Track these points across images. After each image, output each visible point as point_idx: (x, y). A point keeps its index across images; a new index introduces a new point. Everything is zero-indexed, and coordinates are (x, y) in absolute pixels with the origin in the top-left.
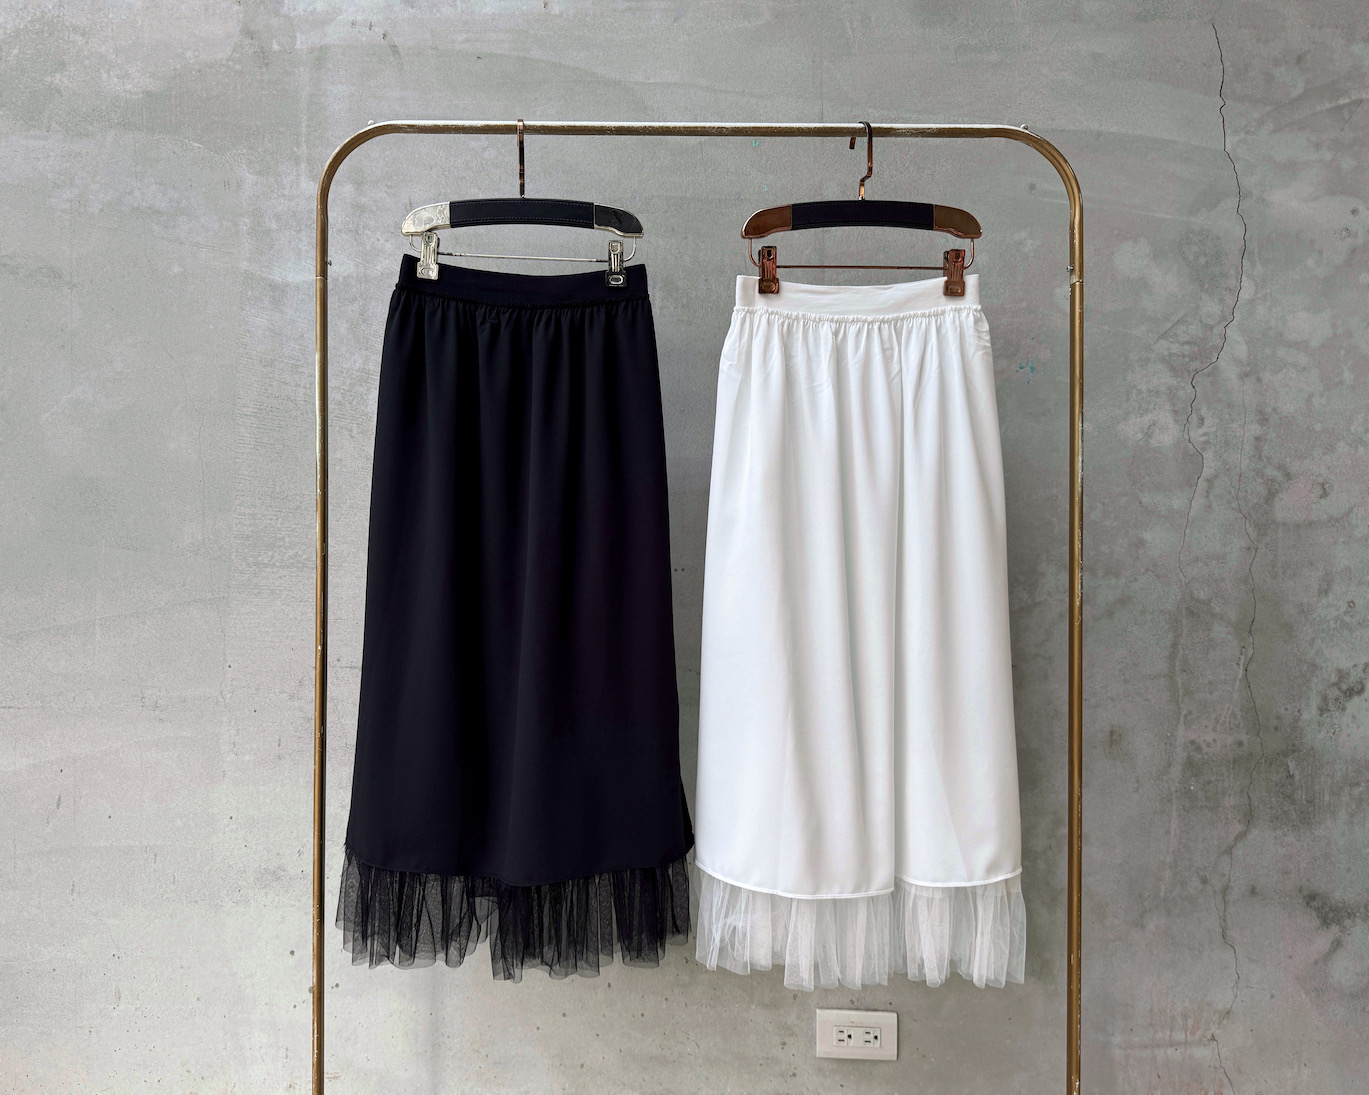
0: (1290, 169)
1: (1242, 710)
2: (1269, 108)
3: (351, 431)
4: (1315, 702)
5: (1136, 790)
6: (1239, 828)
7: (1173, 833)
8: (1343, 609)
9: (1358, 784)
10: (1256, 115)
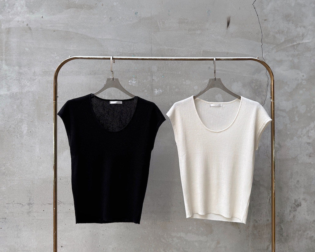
0: (280, 62)
1: (268, 211)
2: (274, 46)
3: (17, 136)
4: (289, 209)
5: (240, 233)
6: (268, 243)
7: (250, 245)
8: (295, 183)
9: (300, 231)
10: (271, 48)
